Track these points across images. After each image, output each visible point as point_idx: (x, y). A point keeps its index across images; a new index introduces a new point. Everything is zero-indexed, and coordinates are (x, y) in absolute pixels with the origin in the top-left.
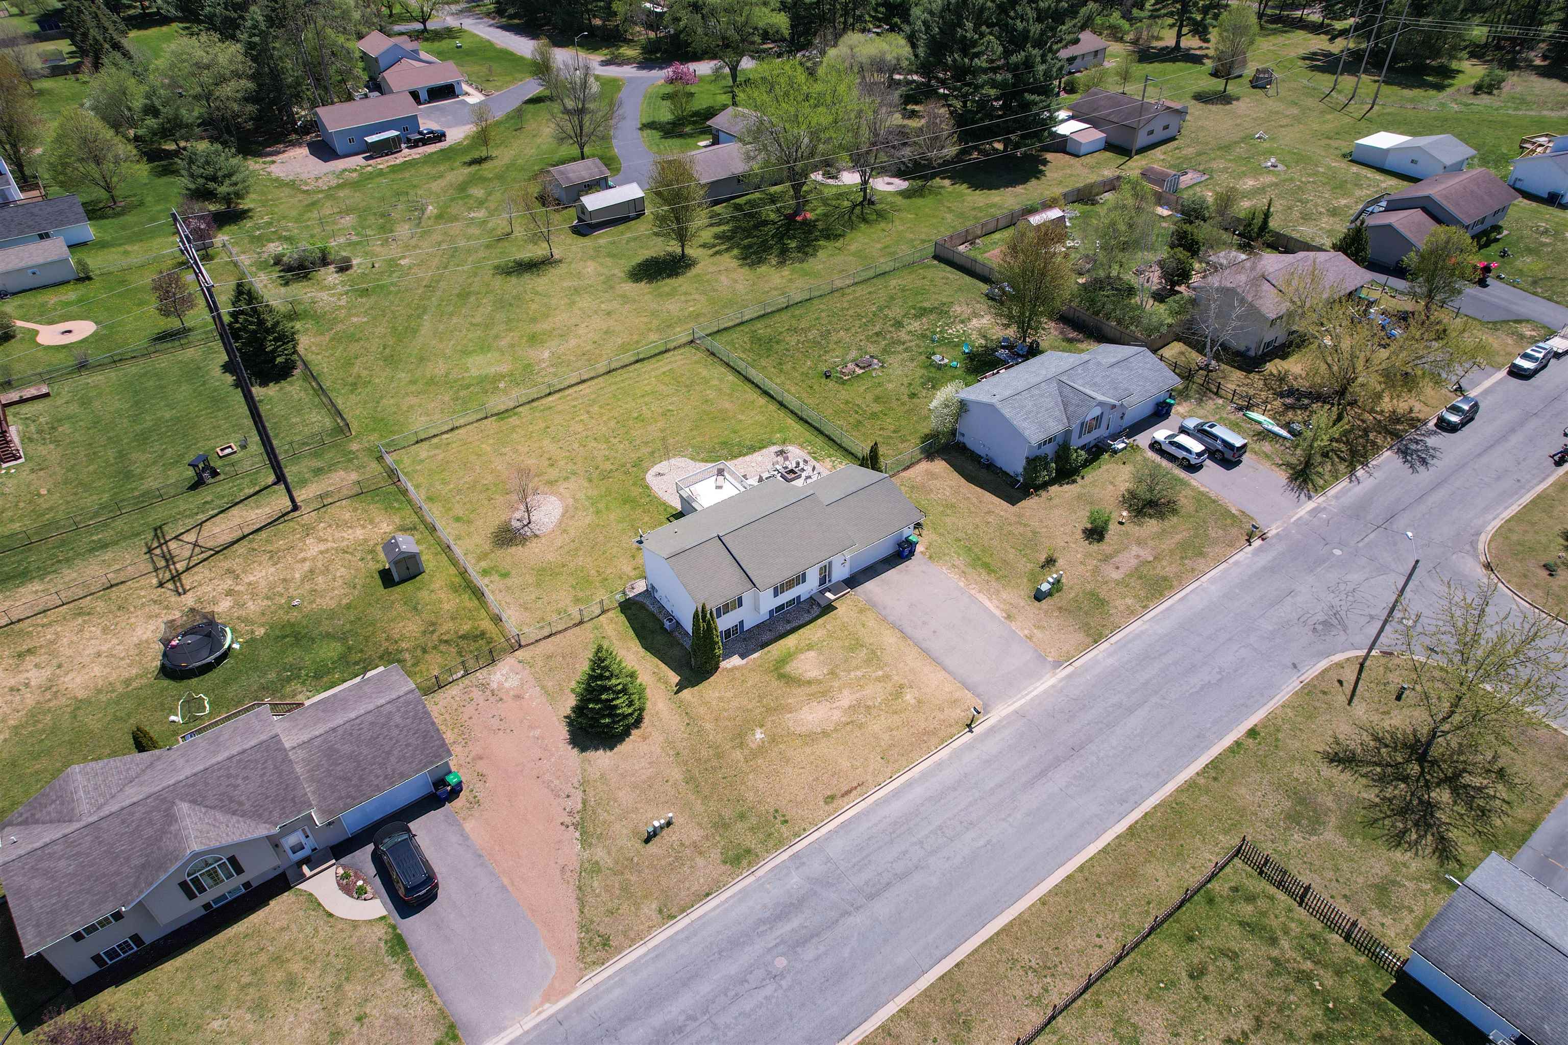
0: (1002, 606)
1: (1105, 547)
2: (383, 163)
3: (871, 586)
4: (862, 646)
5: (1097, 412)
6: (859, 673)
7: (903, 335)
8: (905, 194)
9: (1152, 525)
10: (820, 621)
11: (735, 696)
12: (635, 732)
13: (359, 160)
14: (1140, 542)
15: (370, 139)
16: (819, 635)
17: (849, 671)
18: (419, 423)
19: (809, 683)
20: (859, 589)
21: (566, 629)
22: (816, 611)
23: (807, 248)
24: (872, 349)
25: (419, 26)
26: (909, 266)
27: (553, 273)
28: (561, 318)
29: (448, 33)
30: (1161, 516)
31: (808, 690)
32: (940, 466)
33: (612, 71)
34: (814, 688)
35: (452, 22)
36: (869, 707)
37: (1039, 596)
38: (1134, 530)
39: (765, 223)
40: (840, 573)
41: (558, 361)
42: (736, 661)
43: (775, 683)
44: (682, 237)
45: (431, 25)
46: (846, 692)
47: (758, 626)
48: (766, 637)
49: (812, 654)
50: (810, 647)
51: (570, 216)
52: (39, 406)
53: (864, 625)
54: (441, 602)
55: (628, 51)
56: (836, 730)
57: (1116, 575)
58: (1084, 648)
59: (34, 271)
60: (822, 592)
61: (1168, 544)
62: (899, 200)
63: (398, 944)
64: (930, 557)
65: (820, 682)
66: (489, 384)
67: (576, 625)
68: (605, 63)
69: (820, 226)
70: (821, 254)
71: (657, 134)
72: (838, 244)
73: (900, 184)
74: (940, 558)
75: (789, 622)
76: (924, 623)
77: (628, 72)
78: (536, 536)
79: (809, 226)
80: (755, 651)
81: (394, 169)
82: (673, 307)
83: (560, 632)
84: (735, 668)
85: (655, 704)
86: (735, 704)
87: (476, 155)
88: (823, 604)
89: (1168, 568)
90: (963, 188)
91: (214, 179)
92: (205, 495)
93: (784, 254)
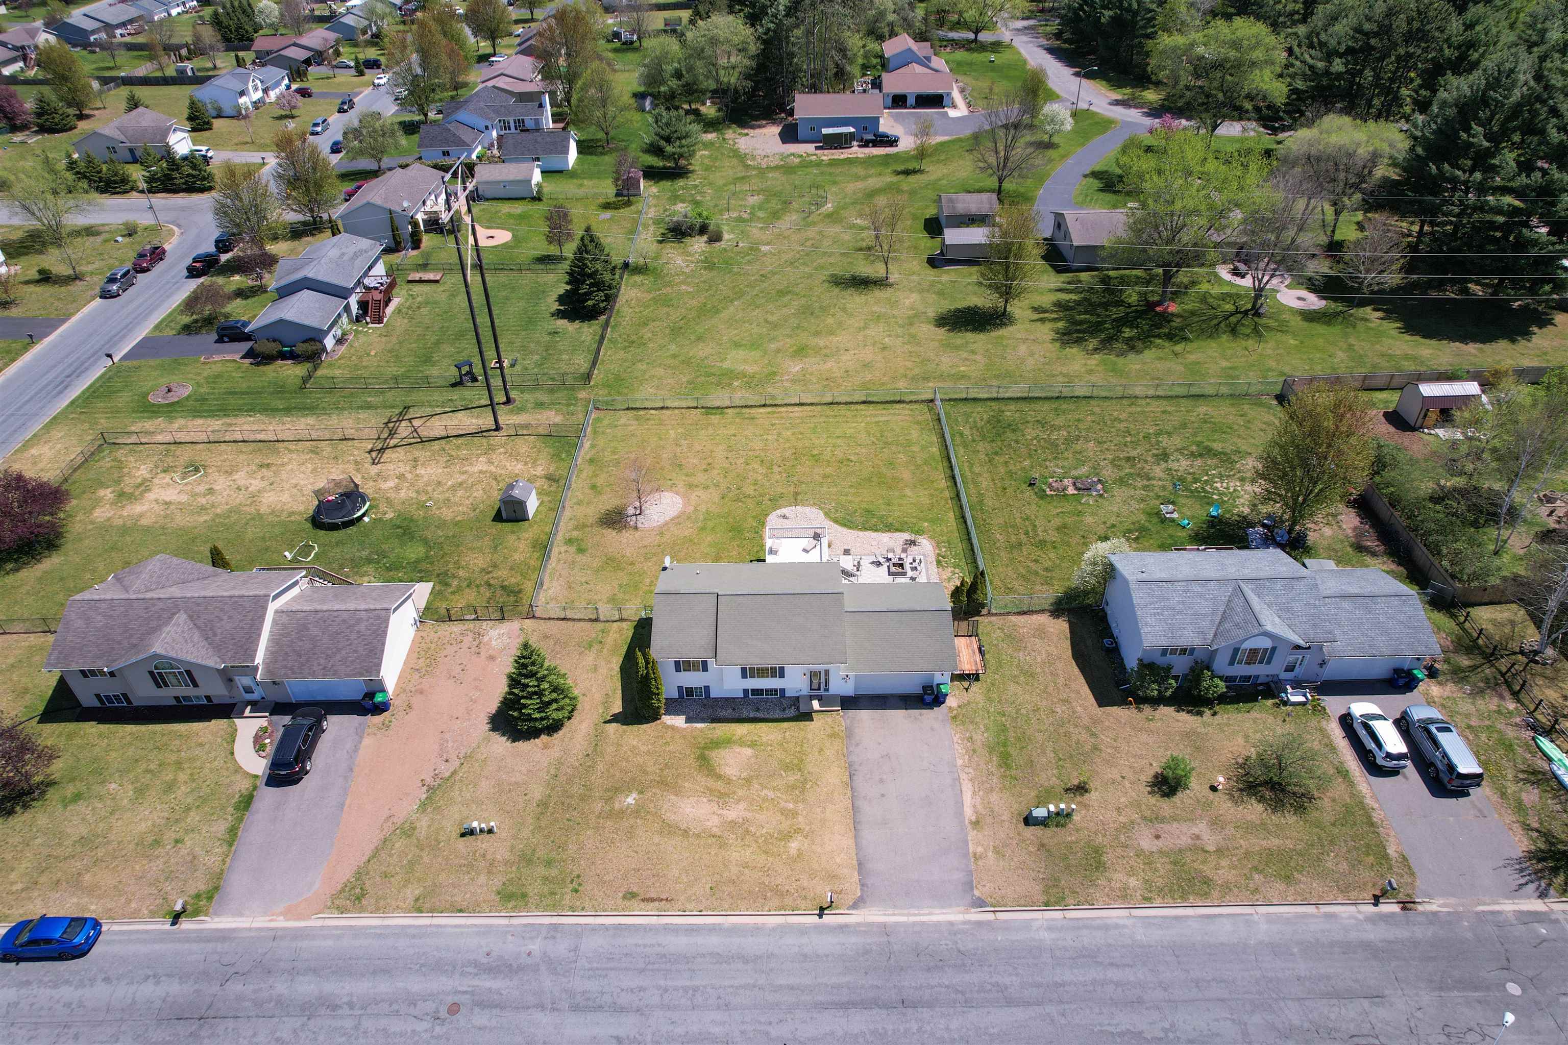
0: (980, 808)
1: (1165, 806)
2: (828, 155)
3: (864, 715)
4: (800, 770)
5: (1267, 643)
6: (771, 794)
7: (1158, 471)
8: (1310, 316)
9: (1254, 810)
10: (785, 725)
11: (648, 753)
12: (544, 737)
13: (810, 148)
14: (1216, 823)
15: (825, 131)
16: (772, 737)
17: (763, 787)
18: (646, 394)
19: (719, 777)
20: (851, 713)
21: (580, 620)
22: (792, 712)
23: (1145, 339)
24: (1108, 473)
25: (971, 36)
26: (1236, 397)
27: (879, 293)
28: (840, 339)
29: (996, 46)
30: (1277, 805)
31: (711, 783)
32: (1060, 627)
33: (1120, 113)
34: (719, 785)
35: (1005, 34)
36: (747, 832)
37: (1028, 821)
38: (1223, 805)
39: (1120, 303)
40: (840, 686)
41: (801, 380)
42: (679, 721)
43: (691, 760)
44: (1007, 293)
45: (984, 36)
46: (742, 806)
47: (727, 699)
48: (728, 713)
49: (749, 751)
50: (753, 745)
51: (930, 246)
53: (821, 750)
54: (515, 551)
55: (1151, 96)
56: (698, 836)
57: (1147, 843)
58: (1026, 903)
59: (506, 184)
60: (811, 698)
61: (1258, 843)
62: (1296, 322)
63: (247, 802)
64: (955, 717)
65: (729, 782)
66: (726, 378)
67: (591, 620)
68: (1117, 103)
69: (1177, 323)
70: (1149, 354)
71: (1096, 184)
72: (1179, 348)
73: (1314, 302)
74: (963, 723)
75: (758, 710)
76: (881, 781)
77: (1134, 115)
78: (636, 528)
79: (1166, 318)
80: (703, 720)
81: (833, 163)
82: (946, 361)
83: (574, 620)
84: (673, 728)
85: (581, 722)
86: (640, 760)
87: (911, 166)
88: (803, 708)
89: (1223, 872)
90: (1392, 327)
91: (668, 140)
92: (456, 395)
93: (1107, 343)
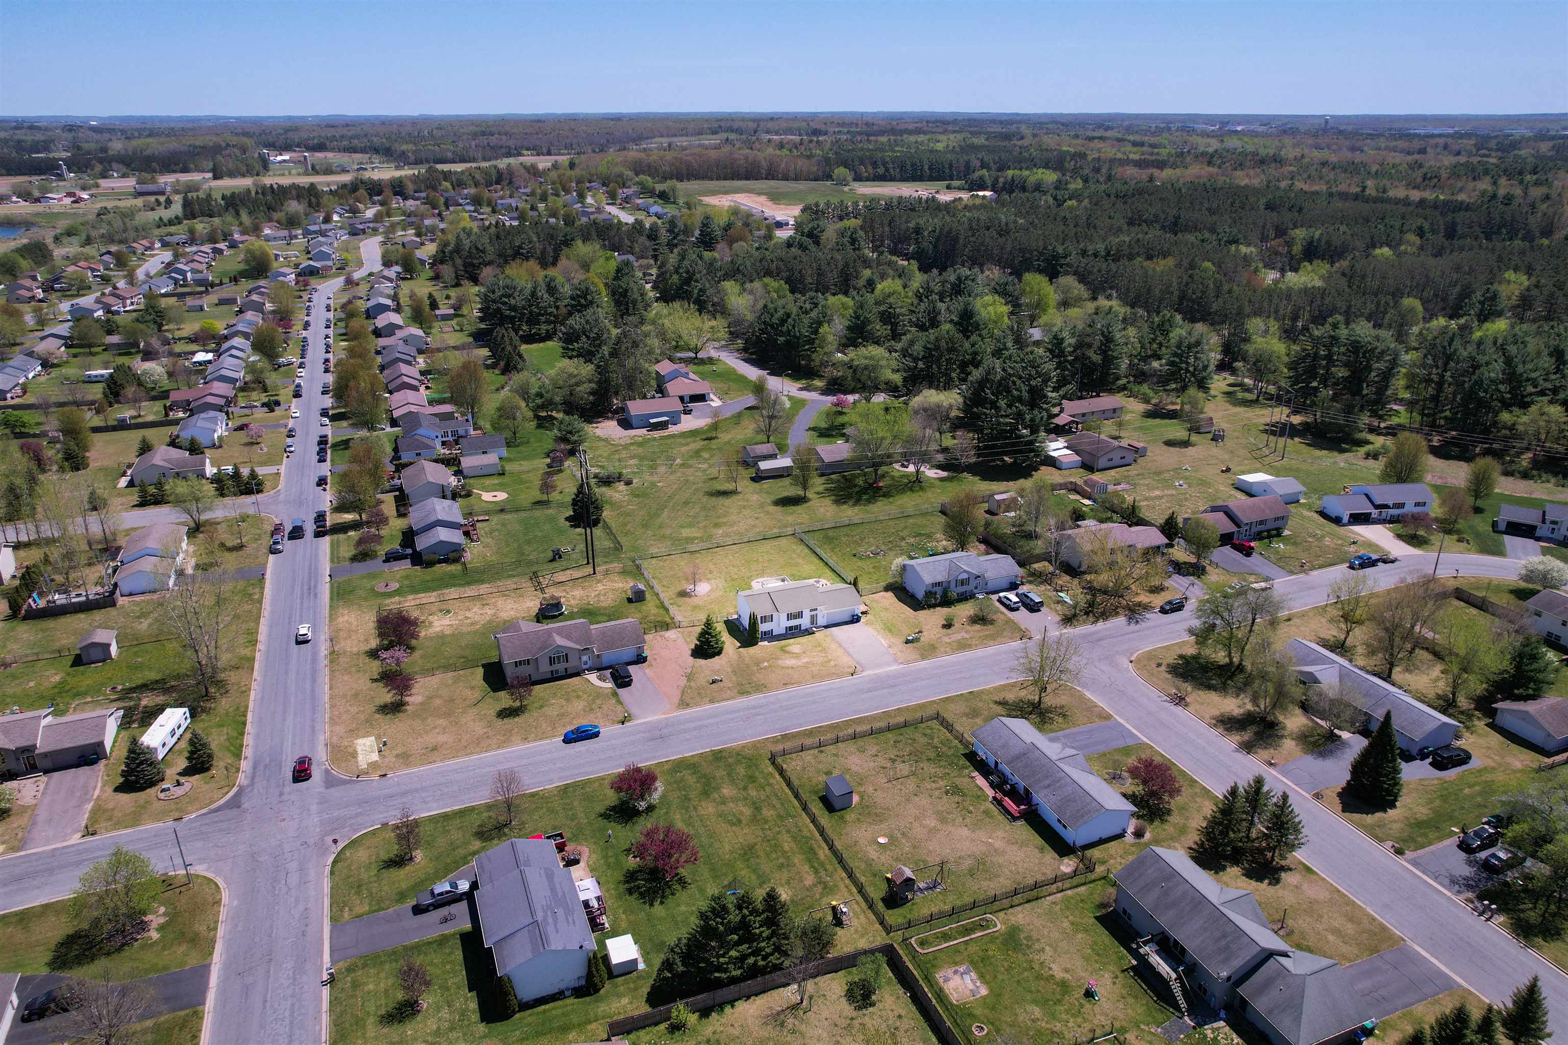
0: (888, 643)
1: (949, 631)
2: (657, 434)
3: (834, 630)
4: (820, 646)
5: (965, 576)
6: (814, 654)
7: (903, 544)
8: (942, 479)
9: (977, 627)
10: (808, 637)
11: (760, 653)
12: (717, 657)
13: (644, 431)
14: (967, 632)
15: (652, 421)
16: (805, 640)
17: (811, 652)
18: (654, 550)
19: (792, 653)
20: (830, 629)
21: (700, 625)
22: (808, 633)
23: (872, 500)
24: (883, 547)
25: (692, 355)
26: (924, 514)
27: (735, 498)
28: (733, 518)
29: (711, 361)
30: (985, 624)
31: (791, 655)
32: (890, 594)
33: (805, 395)
34: (794, 655)
35: (714, 354)
36: (813, 663)
37: (907, 642)
38: (968, 628)
39: (855, 486)
40: (821, 621)
41: (726, 535)
42: (766, 643)
43: (779, 651)
44: (805, 488)
45: (700, 355)
46: (806, 658)
47: (779, 635)
48: (782, 638)
49: (798, 645)
50: (799, 643)
51: (752, 472)
52: (485, 524)
53: (824, 640)
54: (650, 610)
55: (818, 383)
56: (797, 668)
57: (947, 640)
58: (916, 661)
59: (482, 467)
60: (811, 628)
61: (981, 634)
62: (937, 483)
63: (615, 694)
64: (866, 624)
65: (797, 654)
66: (689, 540)
68: (801, 389)
69: (885, 490)
70: (879, 504)
71: (815, 434)
72: (891, 499)
73: (942, 474)
74: (870, 625)
75: (792, 635)
76: (852, 644)
77: (814, 396)
78: (696, 596)
79: (880, 488)
80: (774, 642)
81: (662, 438)
82: (790, 519)
83: (697, 626)
84: (763, 645)
85: (728, 650)
86: (759, 655)
87: (710, 435)
88: (812, 631)
89: (974, 642)
90: (977, 479)
91: (570, 432)
92: (554, 564)
93: (857, 502)
